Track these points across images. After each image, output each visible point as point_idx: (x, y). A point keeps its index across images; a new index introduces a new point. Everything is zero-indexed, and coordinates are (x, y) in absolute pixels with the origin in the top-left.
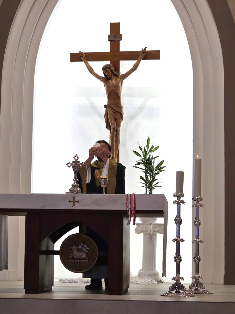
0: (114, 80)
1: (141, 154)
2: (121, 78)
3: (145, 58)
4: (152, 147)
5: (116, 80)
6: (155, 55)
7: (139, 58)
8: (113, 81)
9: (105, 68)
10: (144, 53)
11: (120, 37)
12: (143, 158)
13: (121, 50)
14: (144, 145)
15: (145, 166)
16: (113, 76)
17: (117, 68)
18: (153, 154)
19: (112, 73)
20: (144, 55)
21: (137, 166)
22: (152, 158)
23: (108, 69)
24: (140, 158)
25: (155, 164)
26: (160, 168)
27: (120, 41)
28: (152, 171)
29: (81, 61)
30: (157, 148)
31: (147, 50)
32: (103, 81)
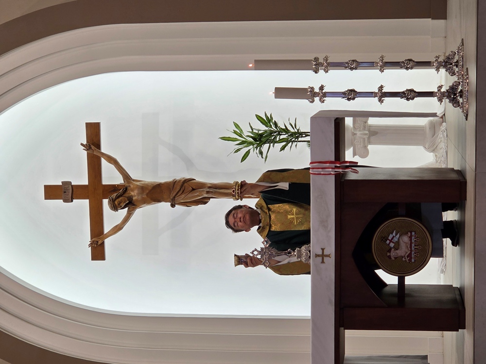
0: (132, 193)
1: (246, 149)
2: (129, 182)
3: (98, 146)
4: (235, 132)
5: (133, 190)
6: (93, 130)
7: (100, 155)
8: (134, 194)
9: (115, 207)
10: (90, 148)
11: (66, 184)
12: (252, 146)
14: (233, 145)
15: (265, 143)
16: (126, 195)
17: (113, 188)
18: (246, 131)
19: (121, 196)
20: (93, 147)
21: (264, 156)
22: (252, 132)
23: (116, 202)
24: (251, 151)
25: (262, 128)
26: (267, 121)
27: (72, 184)
28: (271, 132)
30: (237, 126)
32: (134, 209)
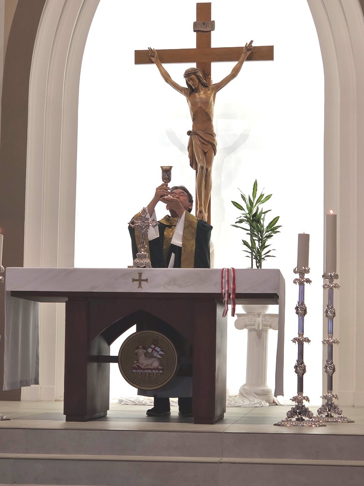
0: (202, 93)
1: (245, 207)
2: (213, 89)
3: (250, 58)
4: (262, 196)
5: (205, 93)
6: (265, 53)
7: (241, 59)
8: (201, 95)
9: (188, 75)
10: (248, 50)
11: (212, 25)
12: (247, 212)
13: (213, 46)
14: (248, 193)
15: (251, 225)
16: (200, 86)
17: (207, 74)
18: (263, 207)
19: (200, 81)
20: (249, 52)
21: (238, 224)
22: (261, 213)
23: (193, 76)
24: (243, 212)
25: (266, 222)
26: (273, 228)
27: (212, 32)
28: (261, 232)
29: (152, 62)
30: (268, 197)
31: (254, 45)
32: (186, 94)
